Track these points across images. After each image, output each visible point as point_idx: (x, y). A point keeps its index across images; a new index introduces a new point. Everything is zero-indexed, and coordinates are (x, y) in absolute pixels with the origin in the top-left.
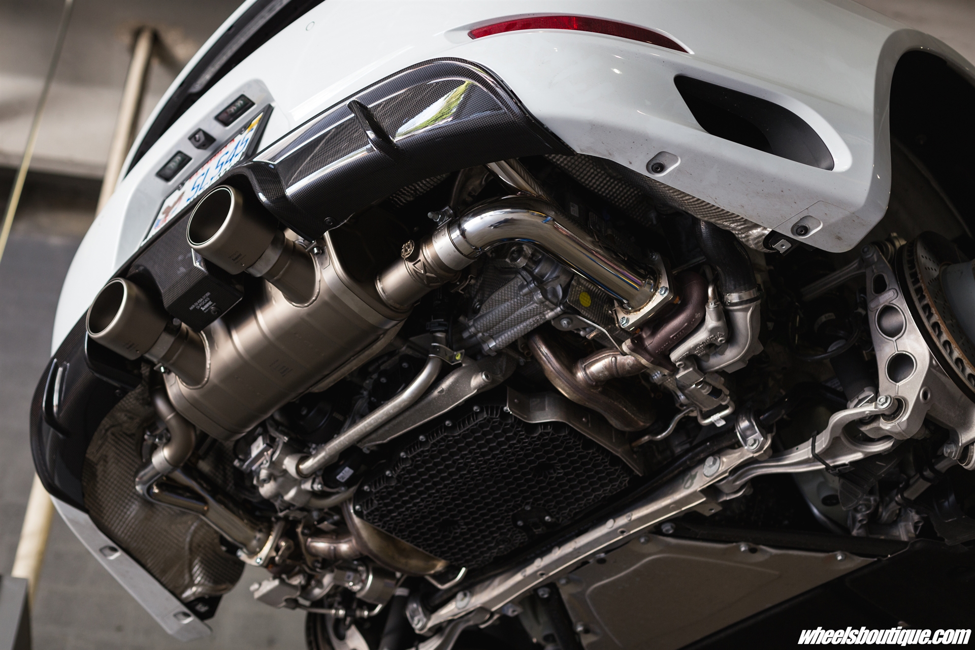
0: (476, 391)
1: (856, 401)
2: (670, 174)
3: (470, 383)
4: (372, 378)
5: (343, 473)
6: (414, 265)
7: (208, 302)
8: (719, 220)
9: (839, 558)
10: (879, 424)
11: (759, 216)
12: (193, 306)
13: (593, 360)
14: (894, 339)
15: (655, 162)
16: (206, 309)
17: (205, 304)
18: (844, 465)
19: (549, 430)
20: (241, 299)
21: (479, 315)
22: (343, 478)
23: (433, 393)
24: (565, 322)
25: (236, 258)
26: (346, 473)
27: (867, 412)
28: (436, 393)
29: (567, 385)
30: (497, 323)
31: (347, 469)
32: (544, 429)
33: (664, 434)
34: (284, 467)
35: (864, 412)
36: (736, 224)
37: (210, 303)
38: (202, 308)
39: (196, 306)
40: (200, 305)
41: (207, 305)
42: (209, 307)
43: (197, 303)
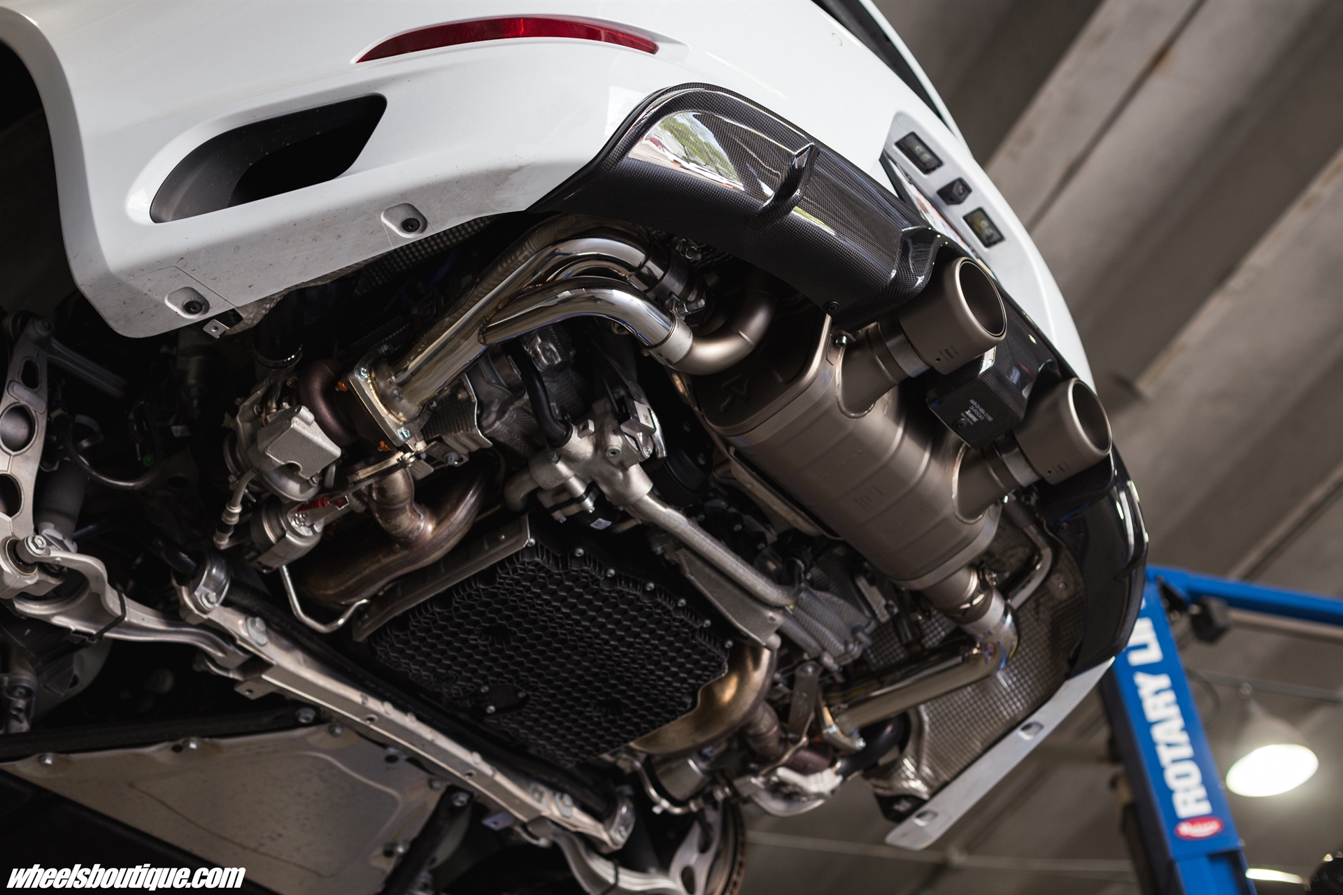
7: (978, 418)
12: (975, 403)
22: (598, 523)
23: (768, 610)
37: (975, 419)
38: (968, 413)
39: (974, 406)
40: (974, 410)
41: (972, 417)
42: (968, 417)
43: (978, 407)
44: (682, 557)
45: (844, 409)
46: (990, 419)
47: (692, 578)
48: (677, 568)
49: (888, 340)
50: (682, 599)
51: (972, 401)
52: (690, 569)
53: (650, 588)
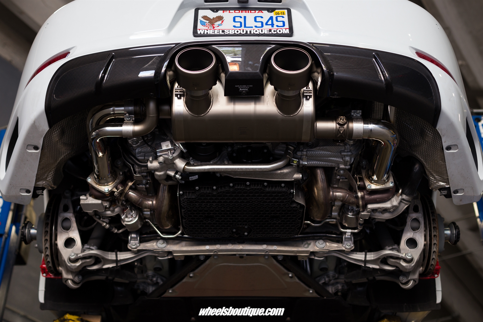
0: (293, 180)
1: (391, 248)
2: (449, 153)
3: (294, 175)
5: (193, 177)
6: (339, 127)
7: (247, 88)
8: (433, 172)
9: (311, 291)
10: (400, 262)
11: (453, 181)
12: (239, 86)
13: (339, 191)
14: (414, 232)
15: (450, 146)
16: (242, 90)
18: (369, 267)
19: (299, 206)
21: (312, 149)
23: (278, 171)
24: (341, 172)
25: (291, 85)
26: (195, 178)
27: (400, 256)
28: (279, 172)
29: (324, 195)
31: (197, 176)
32: (297, 205)
33: (316, 225)
34: (175, 162)
35: (399, 255)
36: (438, 177)
37: (247, 89)
38: (240, 89)
39: (240, 87)
40: (242, 88)
41: (244, 89)
42: (244, 90)
43: (241, 86)
45: (197, 116)
46: (252, 86)
47: (237, 177)
50: (246, 183)
51: (236, 86)
52: (233, 176)
53: (231, 185)
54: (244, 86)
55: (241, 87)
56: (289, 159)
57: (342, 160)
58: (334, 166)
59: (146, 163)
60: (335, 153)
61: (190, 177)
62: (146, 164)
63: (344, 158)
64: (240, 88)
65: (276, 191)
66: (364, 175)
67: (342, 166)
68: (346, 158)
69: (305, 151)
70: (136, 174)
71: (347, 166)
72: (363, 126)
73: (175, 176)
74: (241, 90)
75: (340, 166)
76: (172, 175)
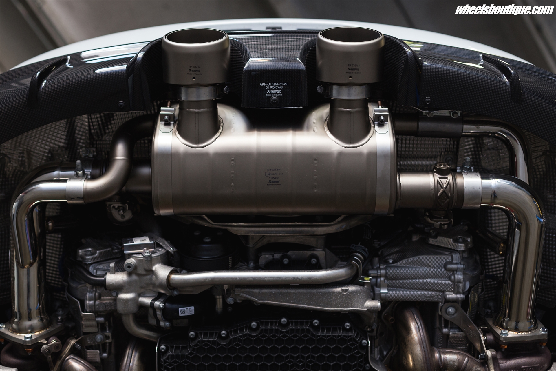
0: (365, 309)
3: (366, 301)
4: (273, 256)
5: (187, 309)
6: (440, 178)
7: (279, 89)
12: (265, 84)
13: (449, 350)
16: (271, 94)
17: (275, 89)
20: (302, 107)
21: (395, 265)
22: (183, 312)
23: (336, 288)
24: (450, 310)
25: (352, 70)
26: (188, 311)
28: (339, 289)
30: (405, 279)
31: (192, 308)
37: (279, 92)
38: (269, 91)
39: (267, 86)
40: (271, 89)
41: (275, 92)
42: (274, 94)
43: (270, 84)
44: (244, 294)
45: (195, 146)
46: (286, 84)
47: (264, 301)
48: (248, 303)
49: (181, 98)
50: (281, 320)
51: (261, 84)
52: (256, 298)
53: (254, 324)
54: (275, 84)
55: (269, 86)
56: (355, 268)
57: (450, 282)
58: (436, 299)
59: (103, 277)
60: (435, 268)
61: (180, 309)
62: (103, 279)
63: (453, 277)
64: (268, 88)
65: (335, 336)
66: (491, 323)
67: (451, 296)
68: (456, 276)
69: (383, 269)
70: (84, 312)
71: (460, 293)
72: (482, 183)
73: (152, 304)
74: (269, 93)
75: (448, 296)
76: (148, 303)
